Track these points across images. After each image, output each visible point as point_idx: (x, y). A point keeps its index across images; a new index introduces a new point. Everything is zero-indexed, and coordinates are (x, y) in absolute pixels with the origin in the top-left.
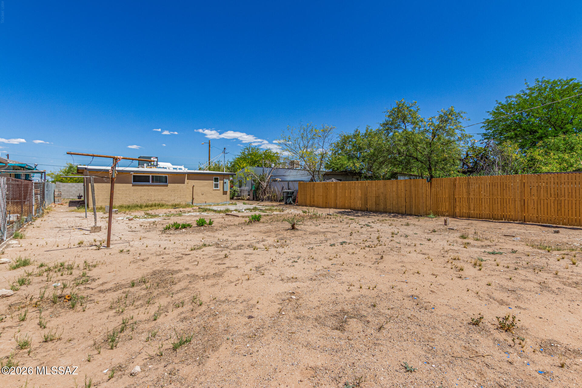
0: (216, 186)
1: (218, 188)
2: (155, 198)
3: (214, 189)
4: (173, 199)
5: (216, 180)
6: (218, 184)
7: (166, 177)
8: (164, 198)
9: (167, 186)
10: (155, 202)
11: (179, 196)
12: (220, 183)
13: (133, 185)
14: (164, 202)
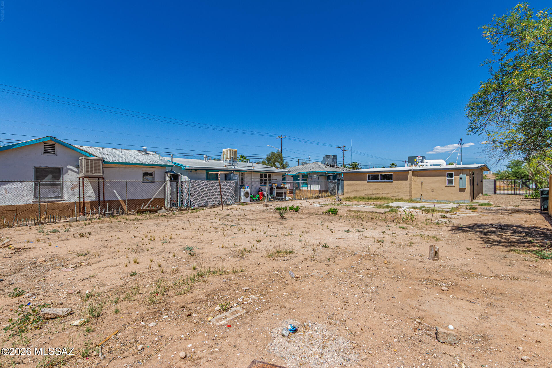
0: (450, 182)
1: (452, 184)
2: (383, 193)
3: (447, 185)
4: (397, 194)
5: (451, 175)
6: (452, 180)
7: (392, 175)
8: (390, 193)
9: (392, 182)
10: (382, 196)
11: (402, 192)
12: (455, 179)
13: (368, 182)
14: (389, 196)
